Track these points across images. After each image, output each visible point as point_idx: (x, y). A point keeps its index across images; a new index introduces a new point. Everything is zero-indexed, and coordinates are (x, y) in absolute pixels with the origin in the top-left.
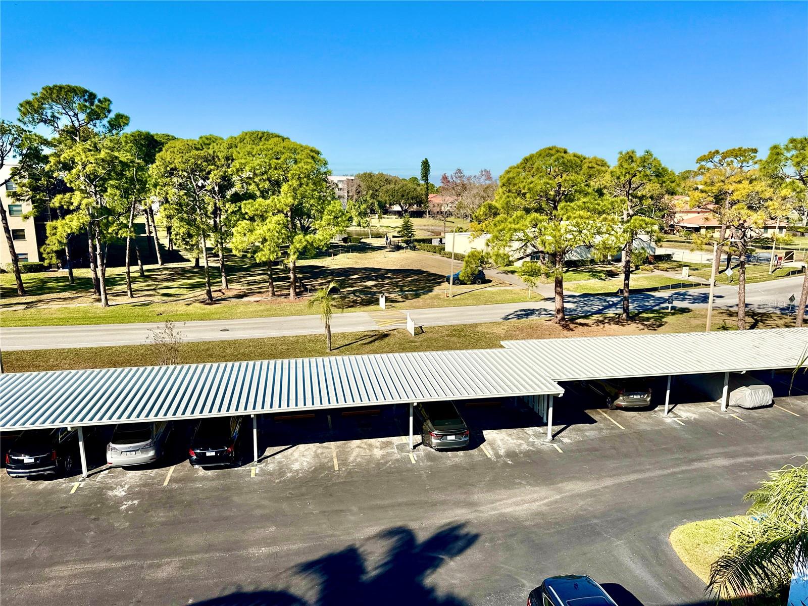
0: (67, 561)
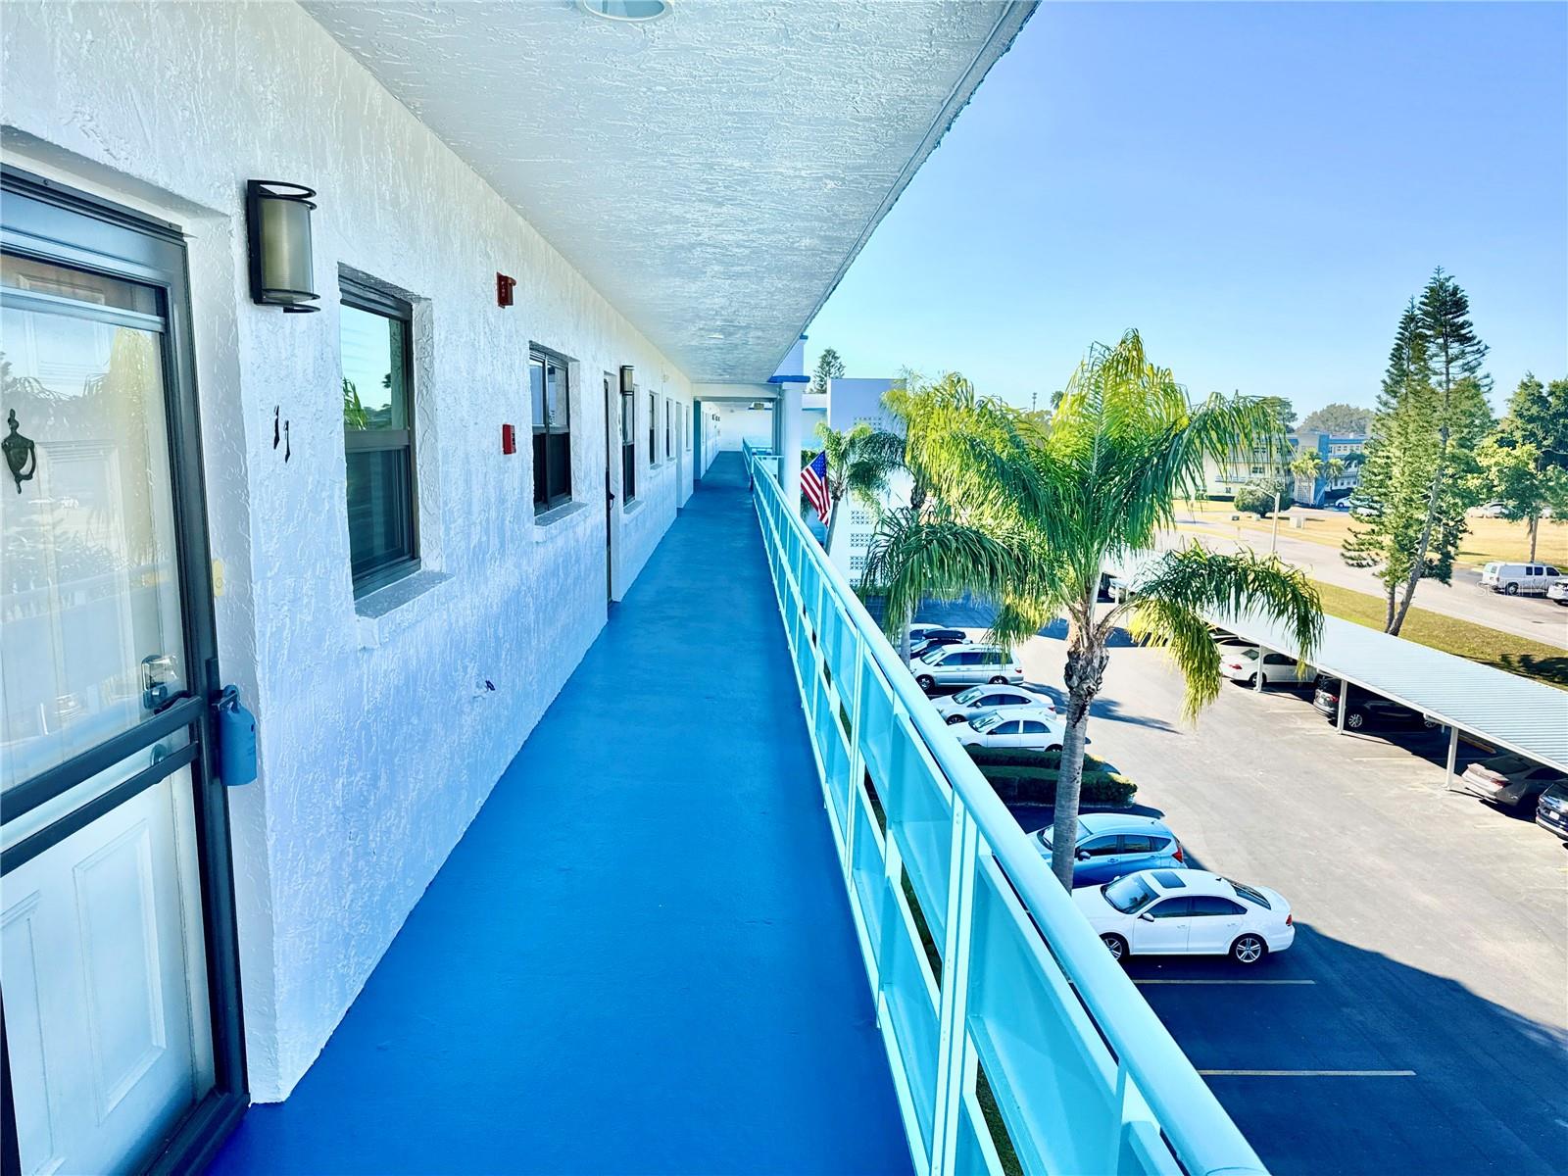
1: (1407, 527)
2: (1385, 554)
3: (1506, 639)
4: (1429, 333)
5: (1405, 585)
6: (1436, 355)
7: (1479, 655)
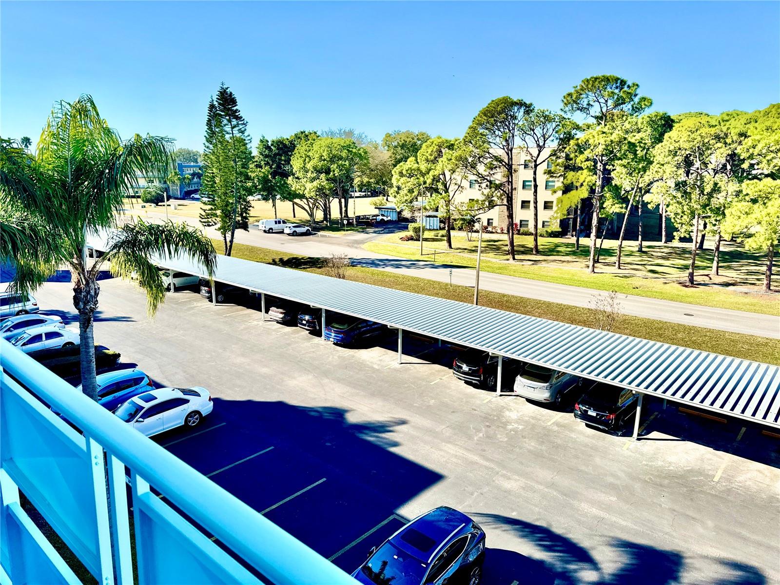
0: (457, 445)
1: (227, 205)
2: (219, 219)
3: (273, 252)
4: (223, 113)
5: (230, 233)
6: (227, 125)
7: (264, 261)
